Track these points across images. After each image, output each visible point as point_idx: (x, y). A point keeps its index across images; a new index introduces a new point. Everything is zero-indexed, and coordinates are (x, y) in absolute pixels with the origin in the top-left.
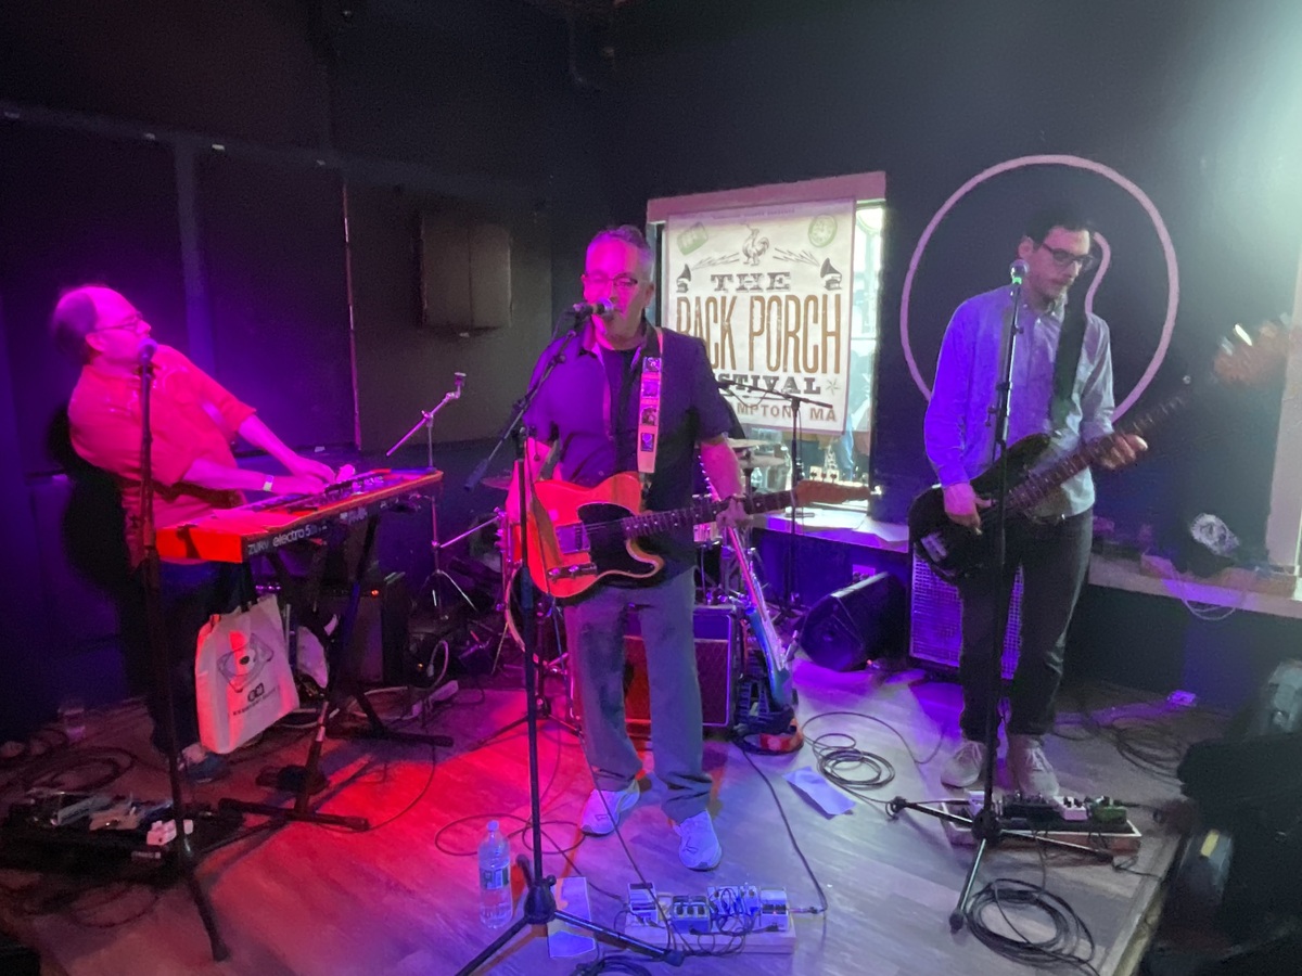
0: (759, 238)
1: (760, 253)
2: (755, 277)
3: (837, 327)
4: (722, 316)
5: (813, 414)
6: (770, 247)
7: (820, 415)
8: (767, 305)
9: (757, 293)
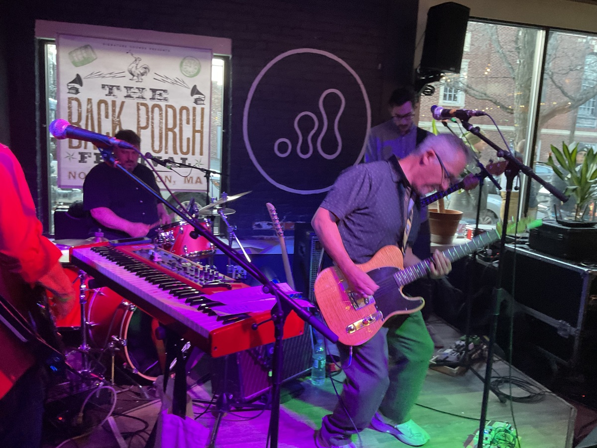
0: (141, 64)
1: (142, 74)
2: (139, 90)
3: (202, 127)
4: (113, 114)
5: (187, 180)
6: (150, 71)
7: (191, 181)
8: (150, 110)
9: (142, 101)
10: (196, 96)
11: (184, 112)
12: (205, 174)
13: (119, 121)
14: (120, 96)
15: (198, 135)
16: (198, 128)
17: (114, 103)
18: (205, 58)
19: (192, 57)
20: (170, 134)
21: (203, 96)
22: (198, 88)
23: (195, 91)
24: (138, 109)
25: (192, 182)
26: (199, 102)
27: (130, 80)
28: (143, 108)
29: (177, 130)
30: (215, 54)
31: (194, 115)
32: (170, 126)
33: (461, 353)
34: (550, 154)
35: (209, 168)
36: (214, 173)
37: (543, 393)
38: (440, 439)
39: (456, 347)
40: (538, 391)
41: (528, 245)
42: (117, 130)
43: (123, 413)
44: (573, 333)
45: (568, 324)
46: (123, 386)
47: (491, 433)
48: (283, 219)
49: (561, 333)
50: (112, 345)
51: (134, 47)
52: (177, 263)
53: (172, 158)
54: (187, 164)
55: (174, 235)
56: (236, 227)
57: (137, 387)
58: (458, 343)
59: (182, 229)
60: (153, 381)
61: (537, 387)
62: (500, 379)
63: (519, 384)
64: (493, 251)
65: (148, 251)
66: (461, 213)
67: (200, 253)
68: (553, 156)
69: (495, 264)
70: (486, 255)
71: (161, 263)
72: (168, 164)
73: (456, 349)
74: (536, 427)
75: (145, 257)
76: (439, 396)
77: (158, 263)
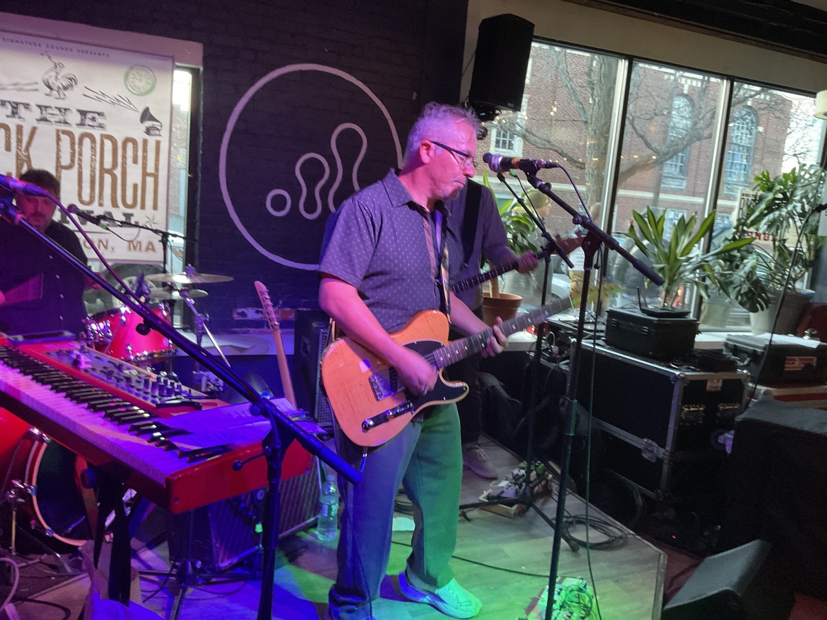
1: (65, 88)
2: (60, 111)
3: (157, 169)
4: (18, 145)
5: (132, 246)
6: (78, 84)
7: (138, 247)
8: (77, 141)
9: (63, 127)
10: (149, 124)
11: (130, 145)
12: (160, 238)
13: (28, 157)
14: (29, 119)
15: (150, 180)
16: (150, 169)
17: (20, 129)
18: (162, 69)
19: (143, 66)
20: (108, 178)
21: (159, 124)
22: (152, 112)
23: (146, 115)
24: (58, 139)
25: (140, 249)
26: (152, 132)
27: (47, 95)
28: (65, 140)
29: (118, 172)
30: (177, 64)
31: (145, 150)
32: (108, 165)
33: (520, 486)
34: (632, 223)
35: (167, 228)
36: (175, 236)
37: (624, 536)
38: (495, 606)
39: (514, 478)
40: (619, 533)
41: (603, 340)
42: (25, 170)
43: (30, 598)
44: (661, 456)
45: (654, 444)
46: (30, 556)
47: (561, 594)
48: (278, 304)
49: (645, 456)
50: (12, 495)
51: (52, 47)
52: (116, 371)
53: (110, 214)
54: (133, 222)
55: (112, 328)
56: (208, 316)
57: (52, 557)
58: (516, 472)
59: (124, 318)
60: (77, 547)
61: (618, 529)
62: (570, 520)
63: (595, 525)
64: (560, 349)
65: (70, 353)
66: (520, 298)
67: (151, 355)
68: (635, 224)
69: (563, 366)
70: (551, 353)
71: (90, 370)
72: (102, 222)
73: (514, 481)
74: (617, 581)
75: (66, 363)
76: (493, 547)
77: (86, 371)
